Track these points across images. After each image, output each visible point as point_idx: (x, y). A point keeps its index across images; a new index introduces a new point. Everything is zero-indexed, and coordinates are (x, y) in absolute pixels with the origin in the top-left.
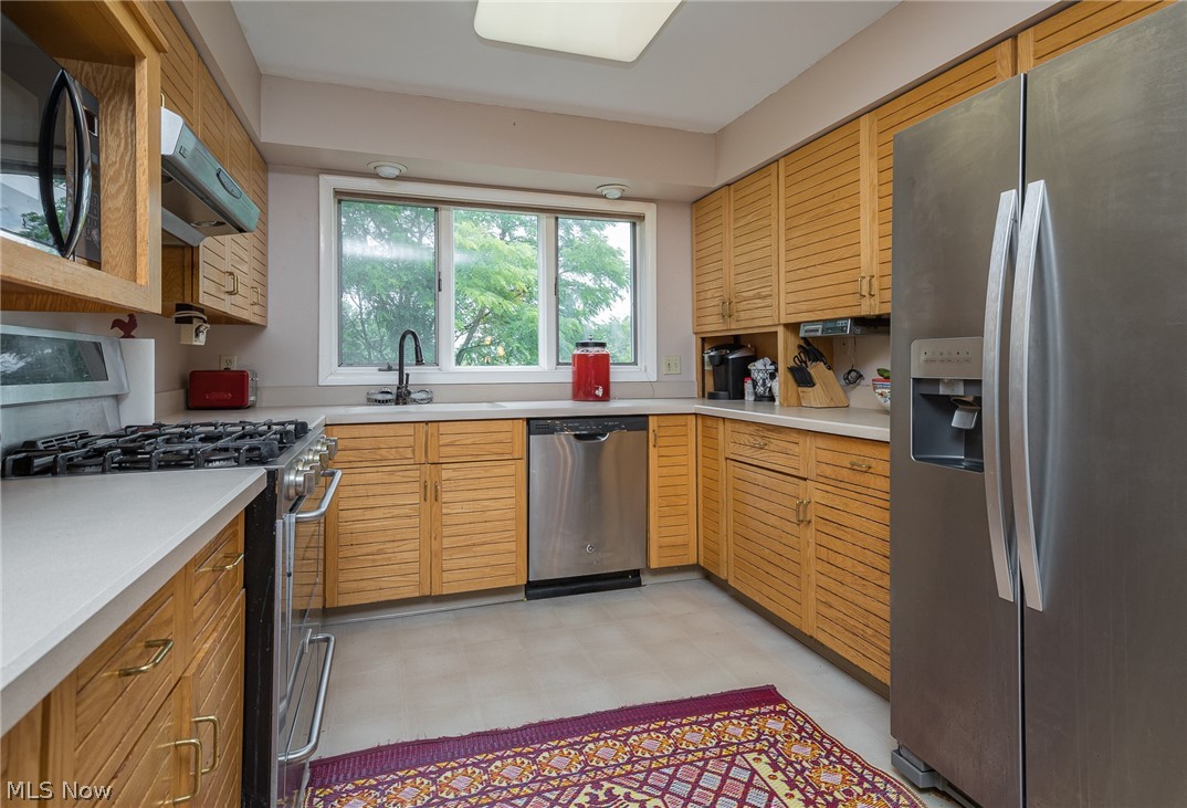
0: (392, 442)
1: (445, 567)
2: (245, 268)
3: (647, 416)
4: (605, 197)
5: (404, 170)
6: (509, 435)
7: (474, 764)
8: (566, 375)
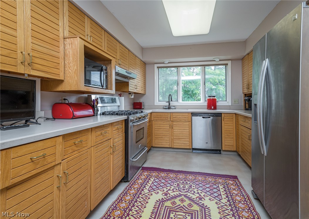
0: (164, 116)
1: (175, 142)
2: (140, 84)
3: (221, 113)
4: (215, 61)
5: (169, 61)
6: (188, 116)
7: (166, 173)
8: (206, 104)
